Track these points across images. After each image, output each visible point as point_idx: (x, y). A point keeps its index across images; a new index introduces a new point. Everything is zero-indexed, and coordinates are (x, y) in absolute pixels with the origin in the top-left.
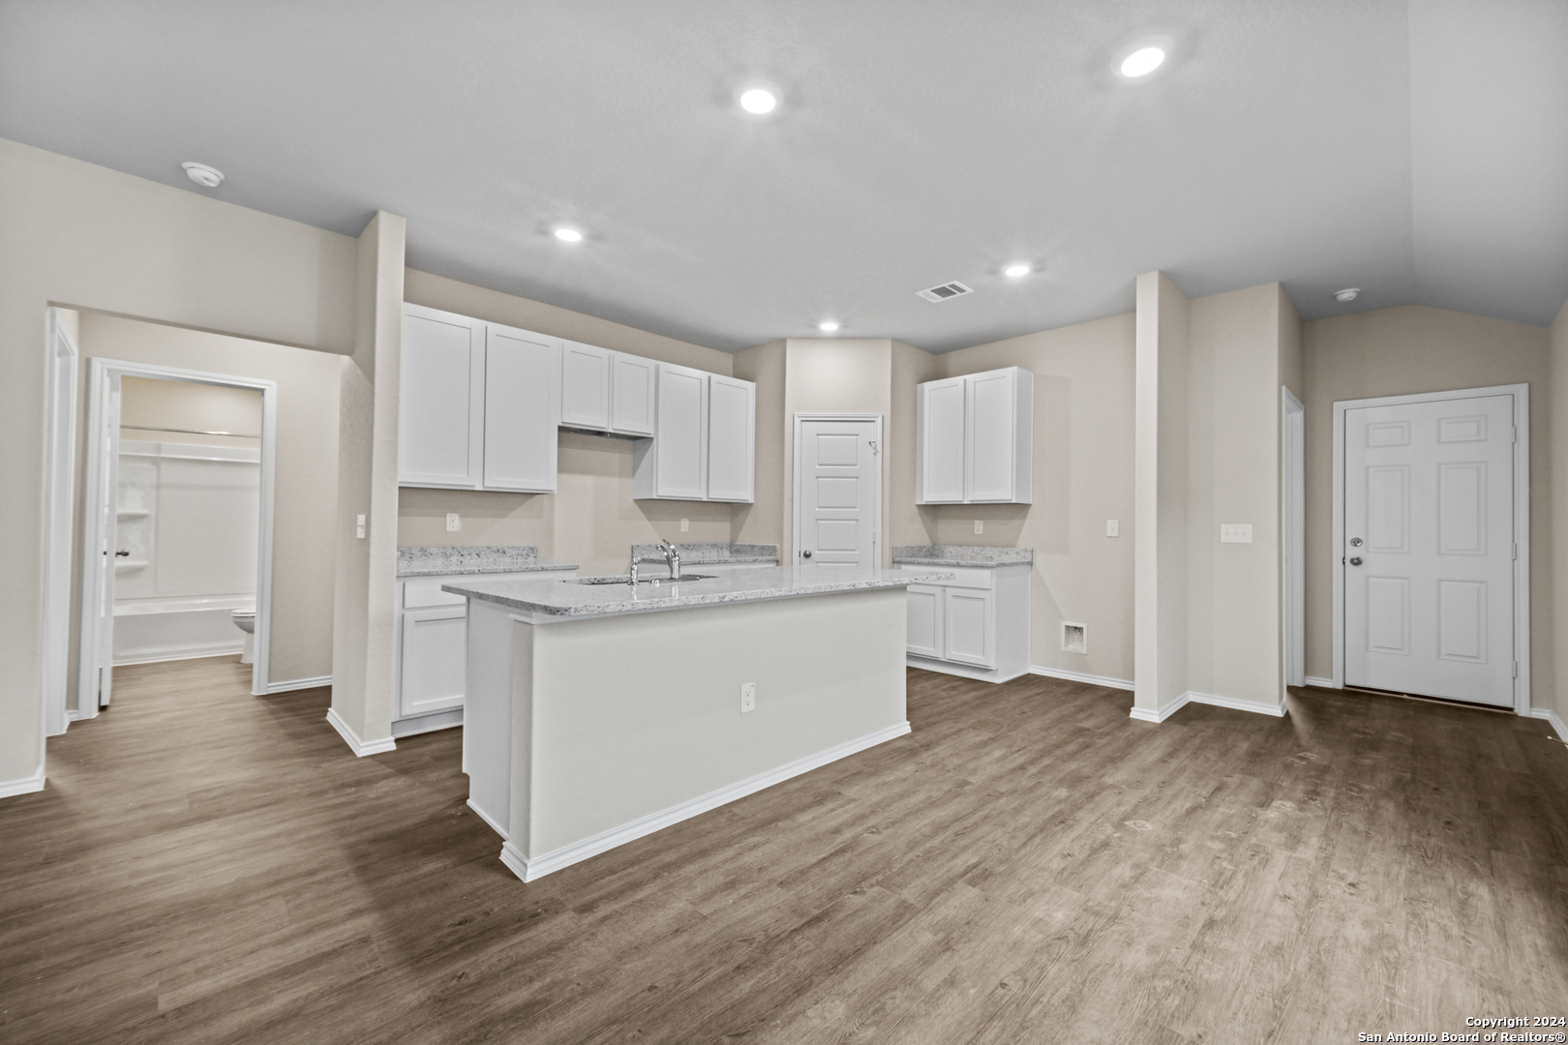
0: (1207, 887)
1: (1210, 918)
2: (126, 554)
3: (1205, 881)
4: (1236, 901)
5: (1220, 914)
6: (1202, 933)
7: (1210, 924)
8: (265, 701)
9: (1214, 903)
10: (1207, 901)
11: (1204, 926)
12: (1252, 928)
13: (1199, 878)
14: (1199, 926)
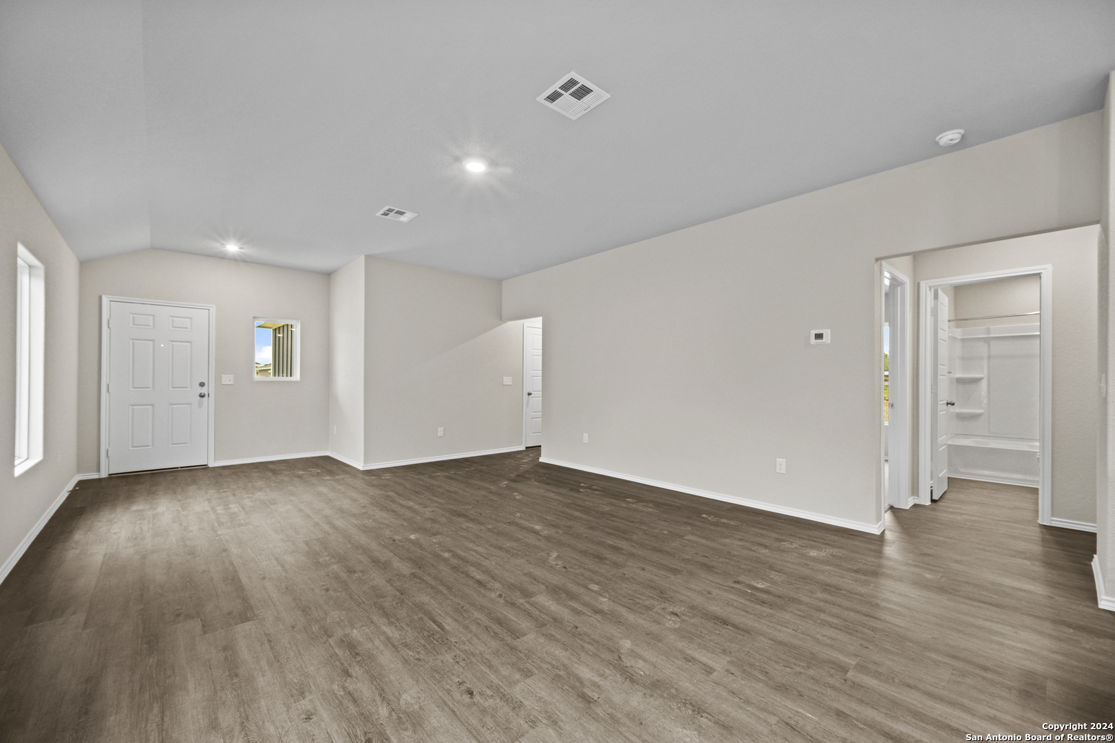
2: (953, 404)
8: (1044, 530)
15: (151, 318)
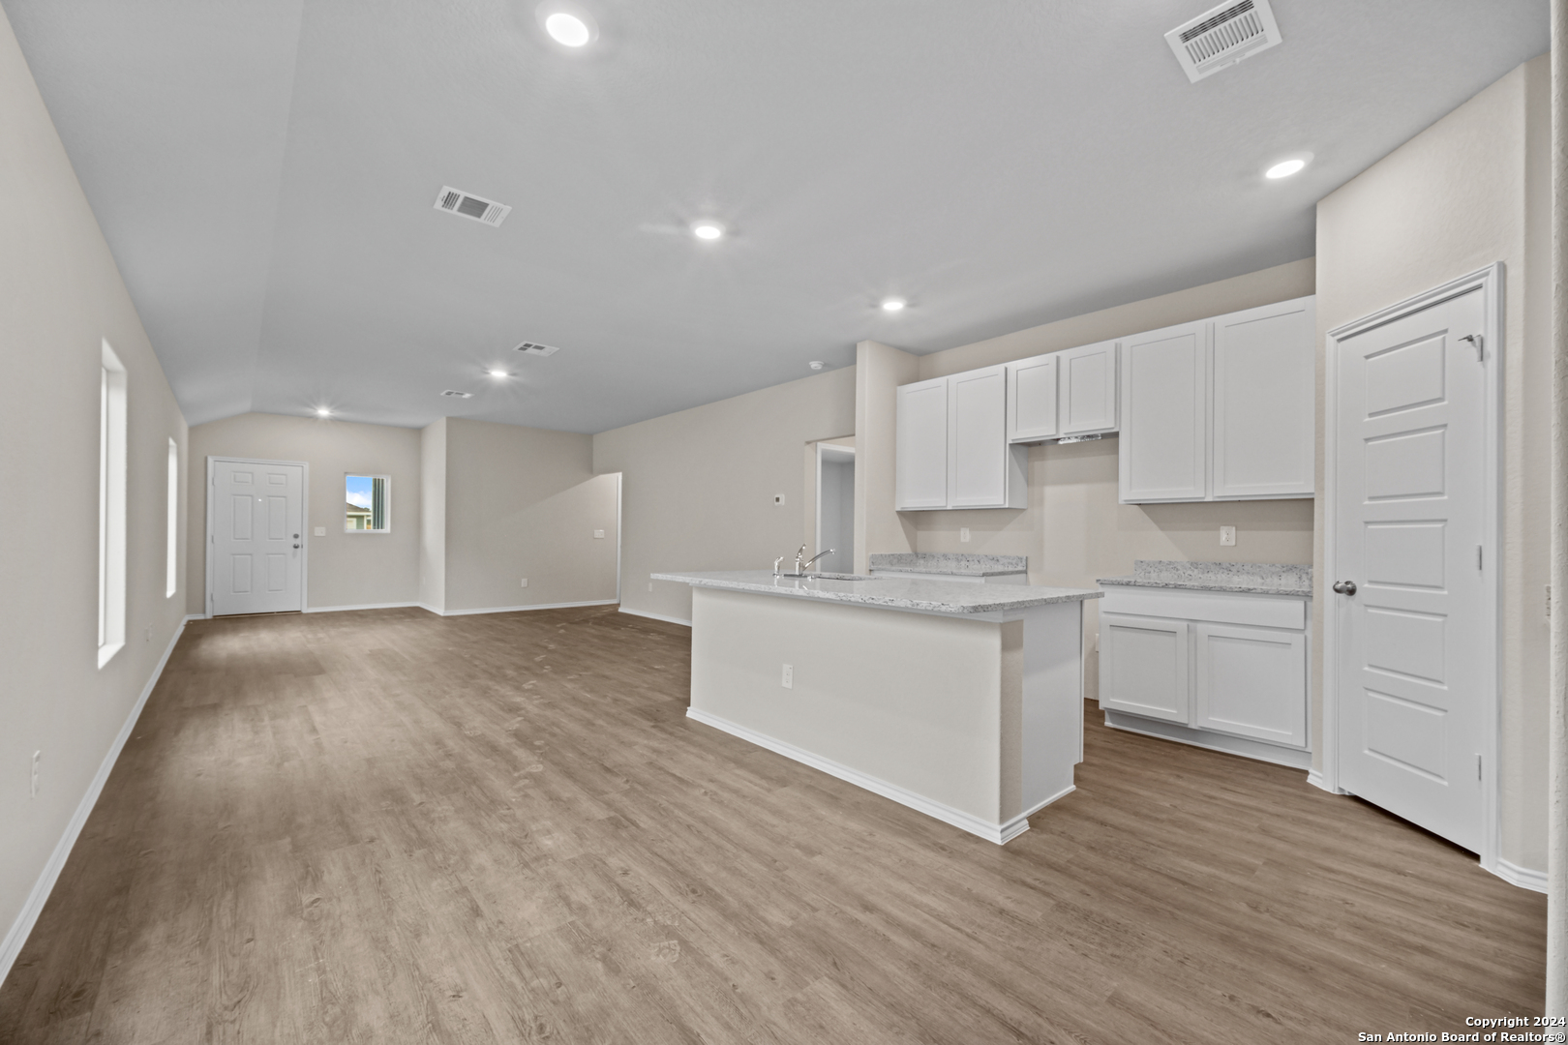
0: (520, 941)
1: (482, 916)
3: (528, 945)
4: (486, 947)
5: (481, 925)
6: (472, 900)
7: (476, 912)
9: (497, 931)
10: (501, 927)
11: (478, 906)
12: (450, 935)
13: (537, 943)
14: (481, 904)
15: (250, 475)
